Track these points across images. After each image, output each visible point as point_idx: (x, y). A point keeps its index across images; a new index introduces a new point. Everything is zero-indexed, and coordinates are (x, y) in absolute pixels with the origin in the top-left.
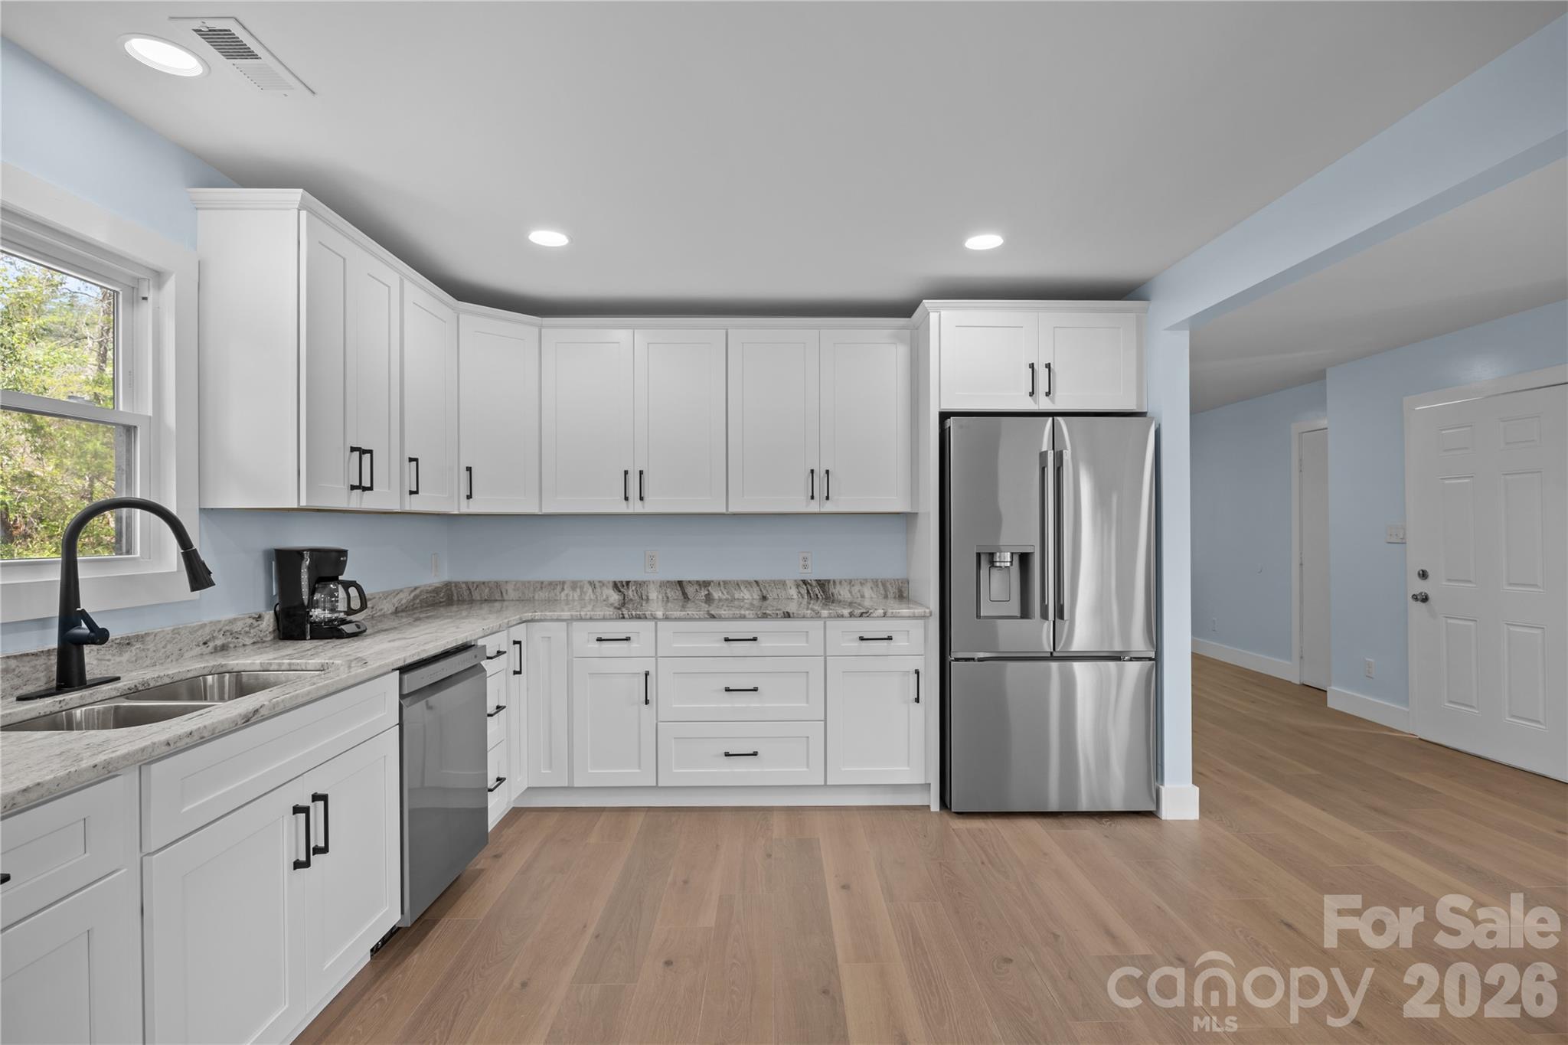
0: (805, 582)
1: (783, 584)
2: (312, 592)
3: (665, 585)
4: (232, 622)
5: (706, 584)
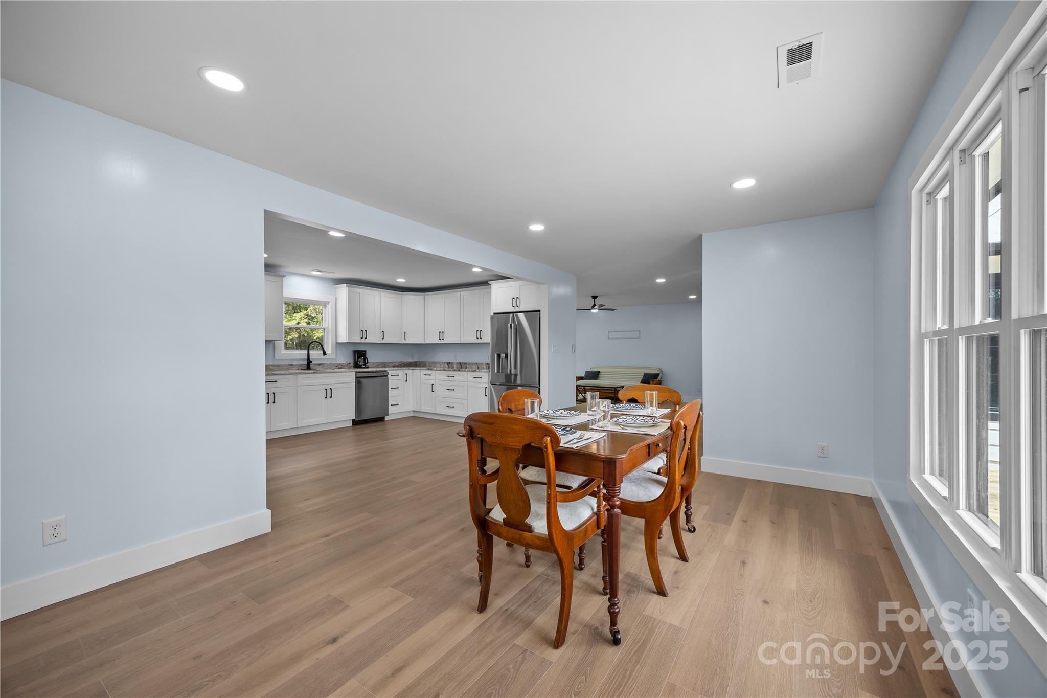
0: (487, 363)
1: (482, 364)
2: (358, 360)
3: (457, 363)
4: (344, 363)
5: (465, 363)
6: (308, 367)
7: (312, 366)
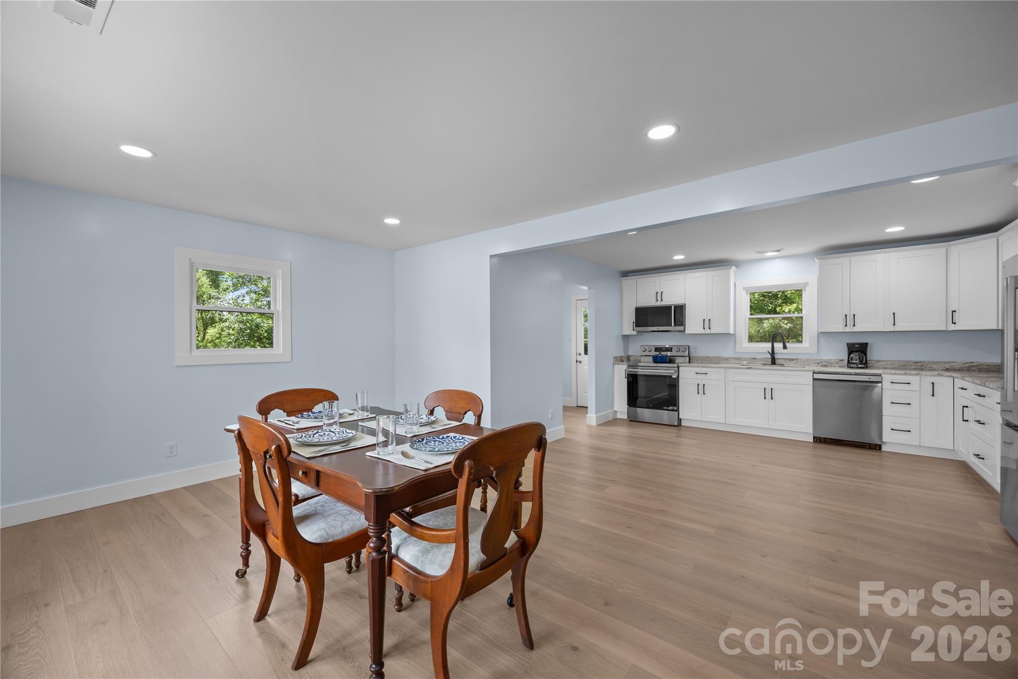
4: (831, 360)
6: (773, 362)
7: (777, 362)
